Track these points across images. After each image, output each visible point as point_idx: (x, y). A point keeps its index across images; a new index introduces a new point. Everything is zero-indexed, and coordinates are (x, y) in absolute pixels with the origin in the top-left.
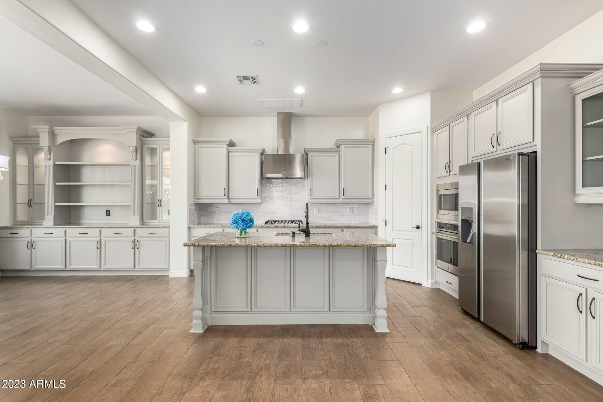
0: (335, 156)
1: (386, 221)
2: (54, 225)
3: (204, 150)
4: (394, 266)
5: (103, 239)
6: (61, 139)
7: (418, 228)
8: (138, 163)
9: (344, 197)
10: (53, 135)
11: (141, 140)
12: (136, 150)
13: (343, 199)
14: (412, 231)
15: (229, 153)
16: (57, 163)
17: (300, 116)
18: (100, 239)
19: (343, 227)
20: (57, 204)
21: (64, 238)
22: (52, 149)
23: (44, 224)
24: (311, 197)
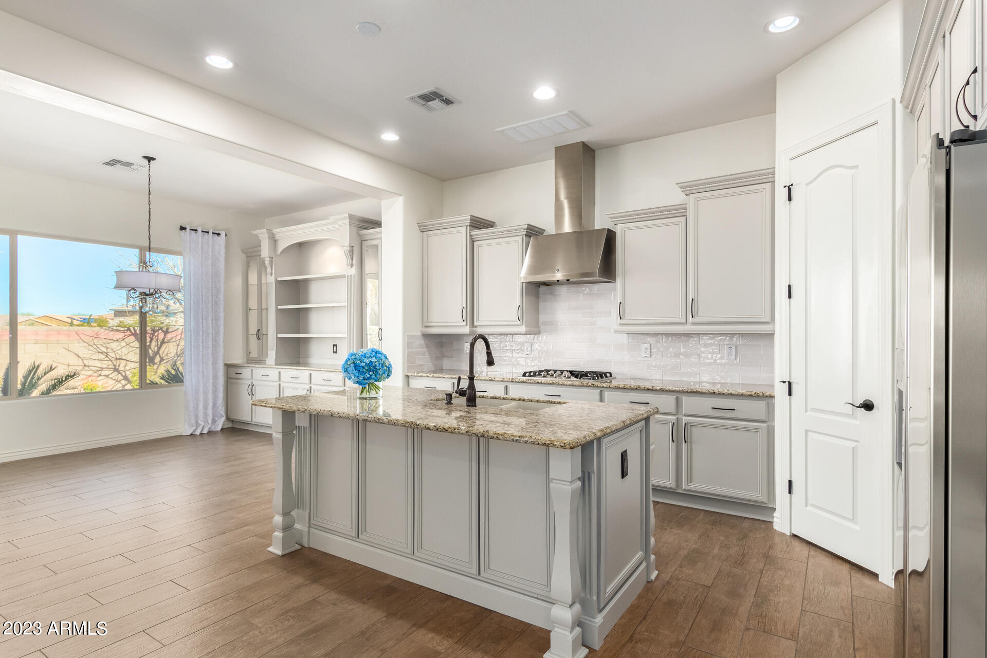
0: (677, 223)
1: (790, 384)
2: (276, 364)
3: (436, 240)
4: (809, 508)
5: (313, 387)
6: (282, 246)
7: (868, 406)
8: (353, 271)
9: (695, 320)
10: (274, 241)
11: (360, 235)
12: (352, 251)
13: (694, 323)
14: (853, 416)
15: (473, 242)
16: (279, 279)
17: (612, 146)
18: (311, 387)
19: (679, 392)
20: (279, 336)
21: (278, 383)
22: (274, 259)
23: (267, 363)
24: (622, 321)
